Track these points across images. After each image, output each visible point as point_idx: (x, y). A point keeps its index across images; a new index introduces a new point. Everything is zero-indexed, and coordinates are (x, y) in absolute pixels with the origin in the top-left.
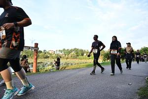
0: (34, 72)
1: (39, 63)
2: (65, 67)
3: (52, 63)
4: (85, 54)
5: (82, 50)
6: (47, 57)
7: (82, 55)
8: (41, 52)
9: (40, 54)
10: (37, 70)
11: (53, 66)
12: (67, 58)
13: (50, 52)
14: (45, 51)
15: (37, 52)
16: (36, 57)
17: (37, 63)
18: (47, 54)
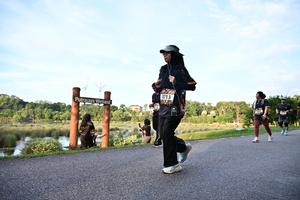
1: (112, 130)
3: (136, 130)
4: (204, 112)
5: (198, 104)
6: (127, 119)
7: (199, 113)
8: (115, 108)
9: (114, 113)
10: (110, 144)
11: (139, 136)
13: (133, 109)
14: (122, 106)
15: (109, 109)
16: (106, 118)
17: (109, 130)
18: (127, 112)
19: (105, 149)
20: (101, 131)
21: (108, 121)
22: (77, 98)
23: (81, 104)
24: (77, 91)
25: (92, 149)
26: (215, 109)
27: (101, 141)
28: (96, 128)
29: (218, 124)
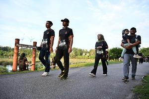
1: (37, 62)
4: (84, 54)
5: (81, 50)
7: (81, 54)
10: (35, 69)
15: (35, 51)
17: (35, 62)
22: (17, 45)
23: (20, 48)
24: (18, 41)
25: (25, 71)
26: (89, 53)
27: (31, 68)
28: (28, 61)
29: (89, 60)
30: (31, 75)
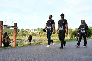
0: (14, 46)
1: (18, 39)
2: (39, 43)
6: (24, 35)
8: (19, 30)
9: (19, 32)
10: (17, 45)
12: (41, 36)
13: (27, 31)
14: (22, 29)
15: (16, 31)
16: (15, 34)
17: (16, 39)
18: (24, 32)
19: (14, 47)
20: (12, 40)
21: (16, 36)
23: (3, 28)
25: (8, 47)
27: (13, 44)
28: (10, 38)
30: (13, 50)
